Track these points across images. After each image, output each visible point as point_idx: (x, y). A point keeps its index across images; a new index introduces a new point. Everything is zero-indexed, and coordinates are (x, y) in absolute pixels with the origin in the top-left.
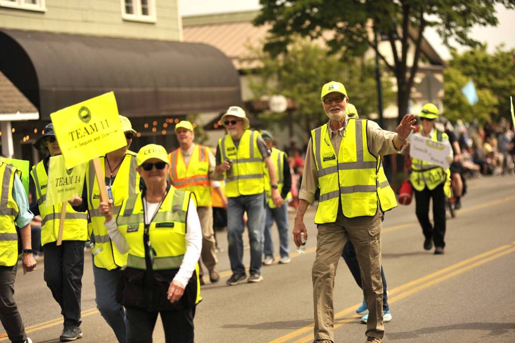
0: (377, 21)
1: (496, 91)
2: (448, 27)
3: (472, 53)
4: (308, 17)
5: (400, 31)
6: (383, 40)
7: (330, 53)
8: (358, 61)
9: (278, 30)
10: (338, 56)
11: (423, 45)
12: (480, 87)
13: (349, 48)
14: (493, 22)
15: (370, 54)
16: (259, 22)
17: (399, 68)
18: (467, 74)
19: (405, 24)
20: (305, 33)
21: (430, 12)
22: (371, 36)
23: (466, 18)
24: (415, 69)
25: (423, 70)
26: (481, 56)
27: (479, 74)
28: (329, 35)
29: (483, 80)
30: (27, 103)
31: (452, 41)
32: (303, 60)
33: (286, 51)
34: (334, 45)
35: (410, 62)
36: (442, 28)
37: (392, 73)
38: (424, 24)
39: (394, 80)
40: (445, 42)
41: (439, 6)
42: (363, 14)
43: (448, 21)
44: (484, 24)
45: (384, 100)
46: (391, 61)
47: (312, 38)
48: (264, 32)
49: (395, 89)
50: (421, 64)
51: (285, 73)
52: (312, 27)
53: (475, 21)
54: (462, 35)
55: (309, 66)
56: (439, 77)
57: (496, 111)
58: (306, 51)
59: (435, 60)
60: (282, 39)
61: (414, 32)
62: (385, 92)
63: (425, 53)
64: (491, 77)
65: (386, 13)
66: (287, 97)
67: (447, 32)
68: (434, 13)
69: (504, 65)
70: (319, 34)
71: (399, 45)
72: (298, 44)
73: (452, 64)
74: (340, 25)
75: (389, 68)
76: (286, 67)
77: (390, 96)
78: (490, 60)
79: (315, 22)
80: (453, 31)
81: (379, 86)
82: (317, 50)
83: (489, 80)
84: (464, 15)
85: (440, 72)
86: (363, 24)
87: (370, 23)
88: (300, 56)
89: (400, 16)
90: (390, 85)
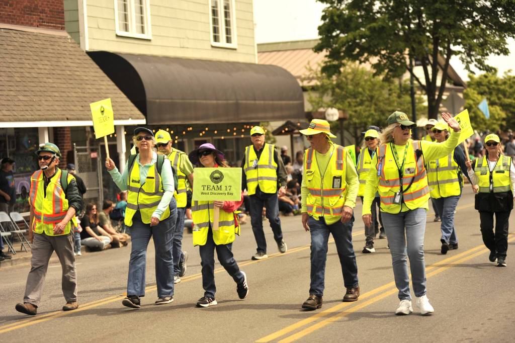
0: (412, 50)
1: (504, 107)
2: (469, 55)
3: (486, 76)
4: (358, 45)
5: (430, 58)
6: (416, 65)
7: (374, 75)
8: (396, 81)
9: (334, 55)
10: (381, 77)
11: (449, 70)
12: (492, 104)
13: (390, 70)
14: (505, 52)
15: (407, 76)
16: (318, 49)
17: (430, 88)
18: (482, 94)
19: (435, 53)
20: (354, 58)
21: (456, 44)
22: (408, 61)
23: (484, 48)
24: (442, 89)
25: (449, 90)
26: (492, 79)
27: (491, 93)
28: (375, 60)
29: (494, 98)
30: (137, 112)
31: (472, 67)
32: (352, 80)
33: (340, 72)
34: (378, 67)
35: (439, 83)
36: (464, 56)
37: (424, 92)
38: (450, 53)
39: (425, 97)
40: (467, 68)
41: (463, 38)
42: (402, 44)
43: (469, 51)
44: (499, 54)
45: (417, 113)
46: (423, 82)
47: (361, 62)
48: (322, 57)
49: (426, 104)
50: (447, 85)
51: (337, 90)
52: (360, 54)
53: (491, 52)
54: (480, 62)
55: (357, 85)
56: (461, 95)
57: (504, 123)
58: (355, 73)
59: (458, 82)
60: (336, 63)
61: (441, 60)
62: (418, 106)
63: (450, 76)
64: (500, 96)
65: (420, 43)
66: (339, 109)
67: (469, 59)
68: (459, 44)
69: (511, 87)
70: (367, 59)
71: (430, 69)
72: (349, 67)
73: (469, 85)
74: (383, 52)
75: (422, 87)
76: (338, 86)
77: (422, 110)
78: (500, 82)
79: (363, 49)
80: (473, 58)
81: (413, 103)
82: (363, 72)
83: (499, 99)
84: (482, 46)
85: (461, 91)
86: (401, 52)
87: (407, 51)
88: (350, 77)
89: (431, 46)
90: (421, 101)
